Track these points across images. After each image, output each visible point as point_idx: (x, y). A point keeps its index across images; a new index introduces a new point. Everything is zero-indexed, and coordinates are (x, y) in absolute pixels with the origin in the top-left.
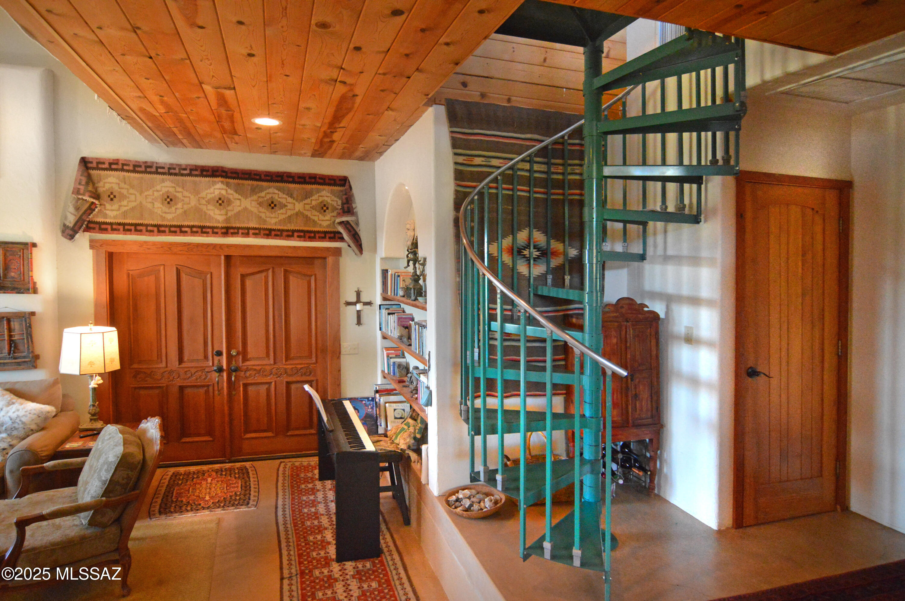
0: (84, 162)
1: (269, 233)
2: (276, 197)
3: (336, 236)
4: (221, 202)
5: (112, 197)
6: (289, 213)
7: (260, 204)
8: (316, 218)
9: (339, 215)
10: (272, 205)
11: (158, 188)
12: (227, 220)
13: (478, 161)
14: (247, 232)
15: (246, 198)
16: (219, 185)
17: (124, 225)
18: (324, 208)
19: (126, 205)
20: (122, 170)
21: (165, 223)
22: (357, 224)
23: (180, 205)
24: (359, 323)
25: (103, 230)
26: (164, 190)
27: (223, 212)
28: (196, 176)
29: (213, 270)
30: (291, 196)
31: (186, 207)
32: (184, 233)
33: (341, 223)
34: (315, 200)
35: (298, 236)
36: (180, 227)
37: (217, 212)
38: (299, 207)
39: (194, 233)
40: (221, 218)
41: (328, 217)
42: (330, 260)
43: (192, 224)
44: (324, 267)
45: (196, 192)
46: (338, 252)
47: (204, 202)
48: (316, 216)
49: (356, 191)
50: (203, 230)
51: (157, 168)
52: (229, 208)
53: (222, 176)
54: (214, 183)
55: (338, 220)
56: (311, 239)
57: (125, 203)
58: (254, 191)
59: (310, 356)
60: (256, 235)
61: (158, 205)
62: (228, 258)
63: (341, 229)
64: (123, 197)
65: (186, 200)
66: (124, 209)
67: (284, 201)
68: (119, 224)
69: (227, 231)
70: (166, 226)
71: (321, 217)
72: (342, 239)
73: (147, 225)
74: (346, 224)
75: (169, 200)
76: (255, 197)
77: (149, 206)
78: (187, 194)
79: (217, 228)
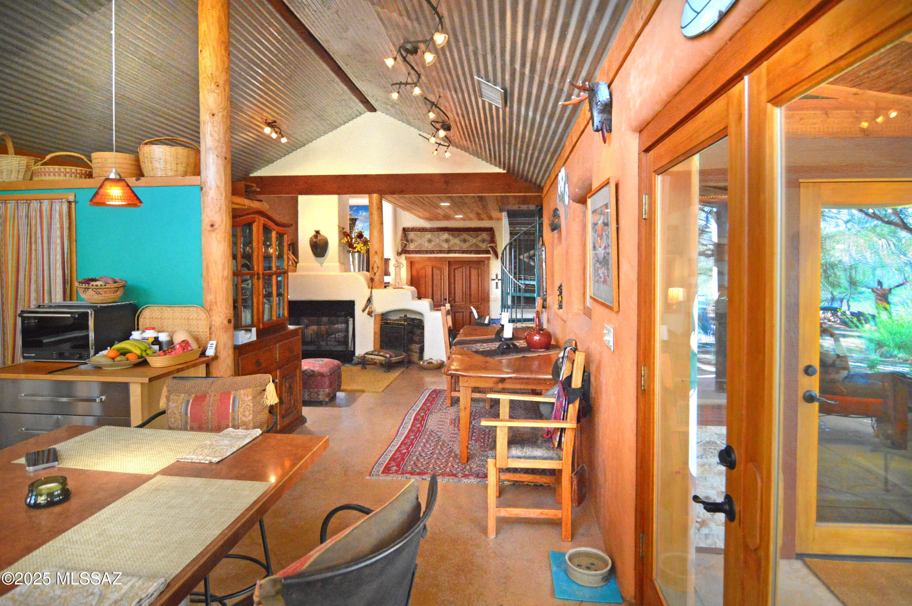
0: (405, 230)
1: (463, 252)
2: (466, 237)
3: (488, 252)
4: (447, 241)
5: (412, 241)
6: (471, 244)
7: (460, 241)
9: (490, 243)
10: (465, 241)
11: (426, 237)
12: (449, 248)
14: (455, 252)
15: (455, 238)
16: (446, 234)
17: (416, 251)
18: (483, 241)
19: (416, 244)
21: (428, 250)
22: (496, 247)
23: (433, 243)
24: (496, 287)
25: (409, 253)
26: (428, 238)
27: (448, 245)
28: (439, 231)
29: (444, 266)
30: (472, 237)
31: (435, 243)
32: (434, 253)
34: (480, 238)
35: (474, 253)
36: (433, 251)
37: (446, 245)
38: (474, 241)
39: (437, 253)
40: (447, 247)
41: (485, 244)
42: (486, 262)
43: (437, 250)
44: (484, 265)
45: (438, 238)
46: (489, 259)
47: (441, 241)
48: (481, 244)
49: (497, 234)
50: (441, 252)
51: (426, 229)
52: (450, 243)
53: (448, 231)
55: (489, 245)
56: (479, 253)
58: (458, 236)
59: (479, 302)
60: (459, 253)
61: (426, 243)
62: (449, 262)
63: (490, 249)
64: (416, 241)
65: (435, 241)
67: (469, 239)
68: (414, 251)
69: (449, 252)
72: (490, 253)
73: (423, 251)
74: (491, 247)
75: (430, 241)
76: (459, 238)
77: (423, 244)
78: (436, 239)
79: (445, 251)
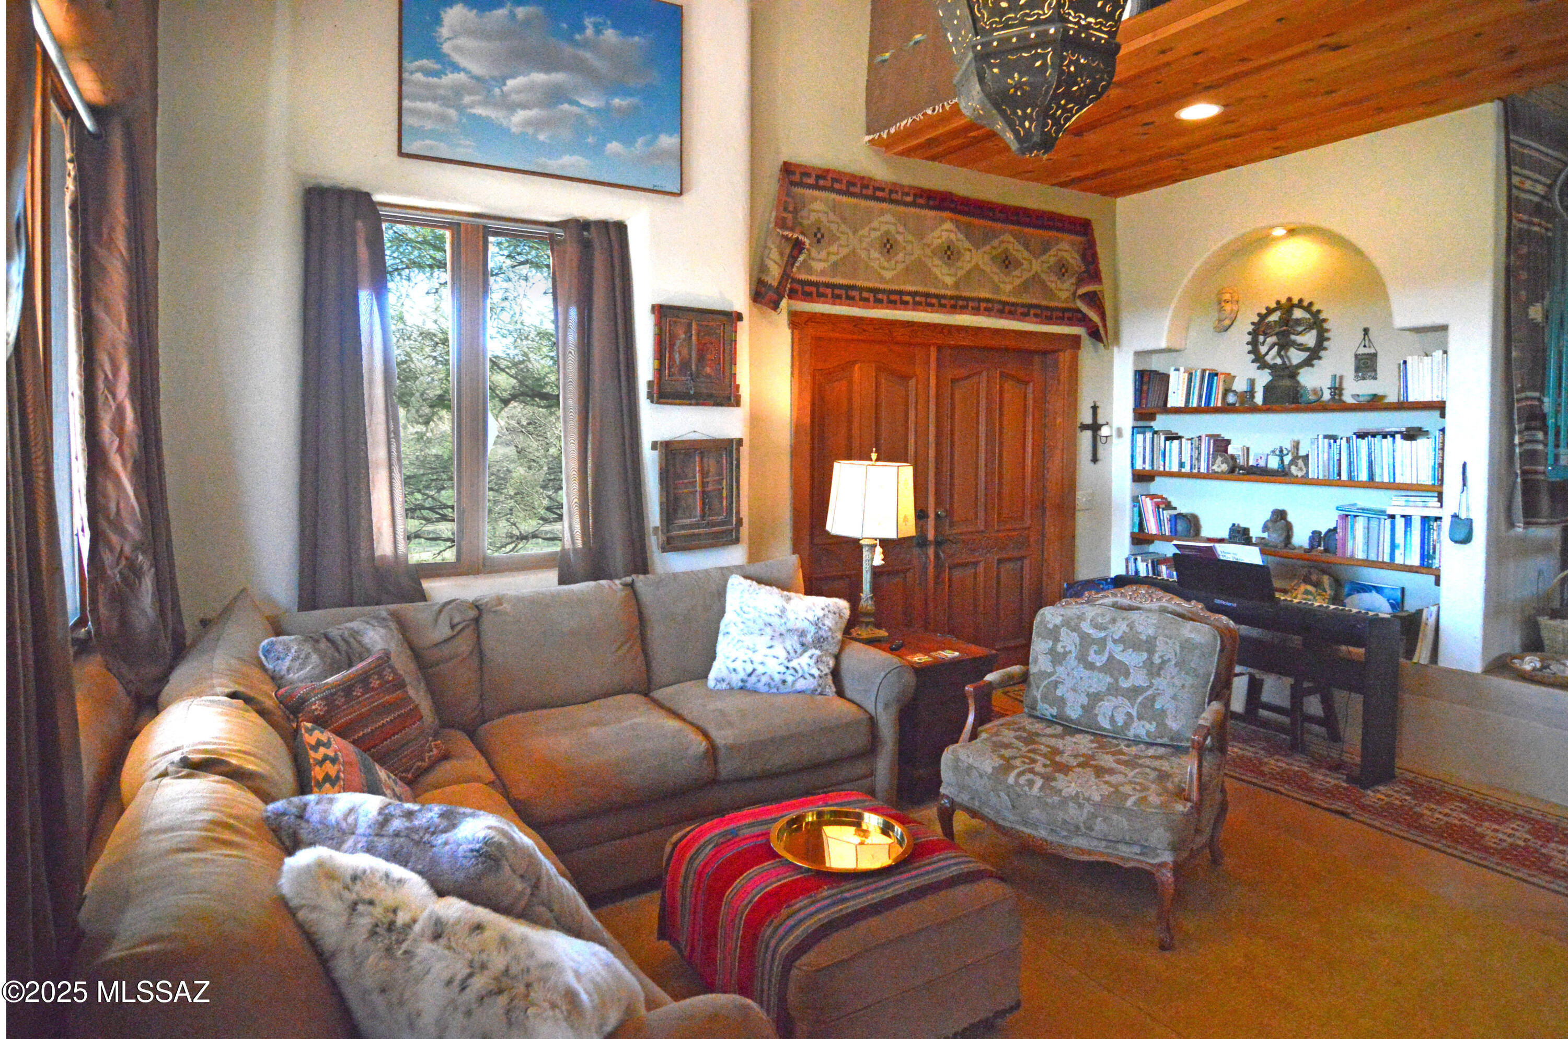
0: (788, 169)
1: (1004, 309)
2: (1010, 247)
3: (1078, 316)
4: (949, 253)
5: (819, 238)
6: (1026, 276)
7: (993, 259)
8: (1053, 286)
9: (1081, 281)
10: (1007, 261)
11: (875, 224)
12: (956, 285)
14: (976, 305)
16: (948, 225)
17: (833, 286)
18: (1062, 269)
19: (836, 251)
20: (832, 189)
21: (881, 286)
23: (900, 256)
24: (1094, 458)
25: (808, 297)
26: (884, 228)
27: (953, 271)
28: (921, 206)
30: (1027, 247)
31: (909, 260)
33: (1084, 297)
34: (1052, 256)
35: (1036, 315)
36: (901, 293)
37: (945, 270)
38: (1036, 266)
39: (917, 306)
40: (949, 280)
41: (1066, 285)
42: (1068, 356)
43: (914, 289)
45: (920, 234)
46: (1075, 341)
47: (928, 252)
48: (1052, 281)
50: (927, 301)
51: (876, 189)
52: (959, 264)
53: (952, 210)
54: (943, 221)
55: (1082, 291)
56: (1049, 320)
57: (834, 248)
58: (987, 237)
59: (1022, 518)
60: (989, 312)
61: (875, 254)
62: (939, 351)
63: (1080, 305)
64: (834, 239)
65: (909, 247)
66: (833, 258)
67: (1019, 255)
68: (828, 285)
69: (957, 304)
70: (883, 291)
71: (1060, 285)
72: (1083, 322)
73: (861, 289)
74: (1087, 296)
75: (888, 246)
76: (987, 248)
77: (863, 255)
78: (910, 238)
79: (944, 297)
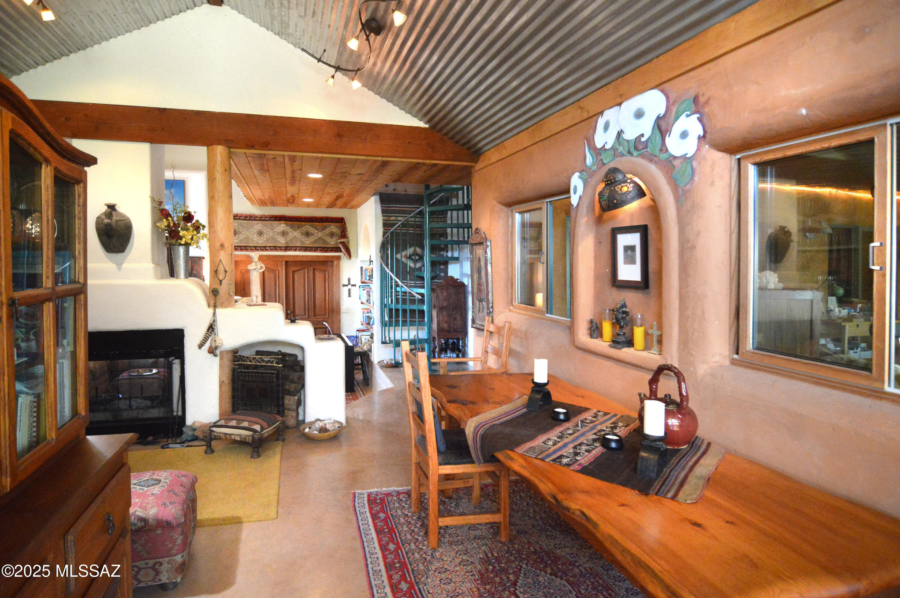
1: (306, 249)
2: (309, 230)
3: (338, 250)
4: (284, 234)
5: (235, 233)
6: (316, 238)
7: (302, 234)
8: (328, 240)
9: (340, 238)
10: (307, 234)
11: (255, 227)
12: (286, 243)
13: (392, 218)
14: (295, 249)
15: (295, 231)
16: (283, 225)
17: (240, 247)
18: (332, 235)
20: (240, 219)
21: (258, 245)
22: (348, 243)
23: (265, 236)
24: (349, 296)
26: (258, 228)
27: (285, 239)
28: (272, 221)
29: (279, 269)
30: (317, 229)
31: (268, 237)
32: (267, 250)
33: (340, 243)
34: (328, 231)
35: (320, 250)
36: (265, 247)
37: (282, 239)
38: (320, 234)
39: (271, 250)
40: (283, 242)
41: (334, 239)
42: (335, 262)
43: (270, 245)
44: (332, 266)
45: (272, 229)
46: (339, 258)
47: (276, 234)
48: (328, 239)
49: (348, 225)
50: (275, 248)
51: (255, 217)
52: (288, 236)
53: (284, 220)
54: (281, 224)
55: (339, 241)
56: (326, 251)
57: (240, 236)
58: (299, 227)
59: (325, 314)
60: (300, 250)
61: (255, 236)
62: (287, 262)
63: (340, 246)
64: (240, 233)
65: (268, 233)
66: (240, 239)
67: (312, 232)
68: (238, 246)
69: (287, 249)
70: (259, 247)
71: (331, 240)
72: (341, 251)
73: (250, 247)
74: (343, 243)
75: (260, 233)
76: (299, 231)
77: (251, 237)
78: (268, 230)
79: (282, 247)
